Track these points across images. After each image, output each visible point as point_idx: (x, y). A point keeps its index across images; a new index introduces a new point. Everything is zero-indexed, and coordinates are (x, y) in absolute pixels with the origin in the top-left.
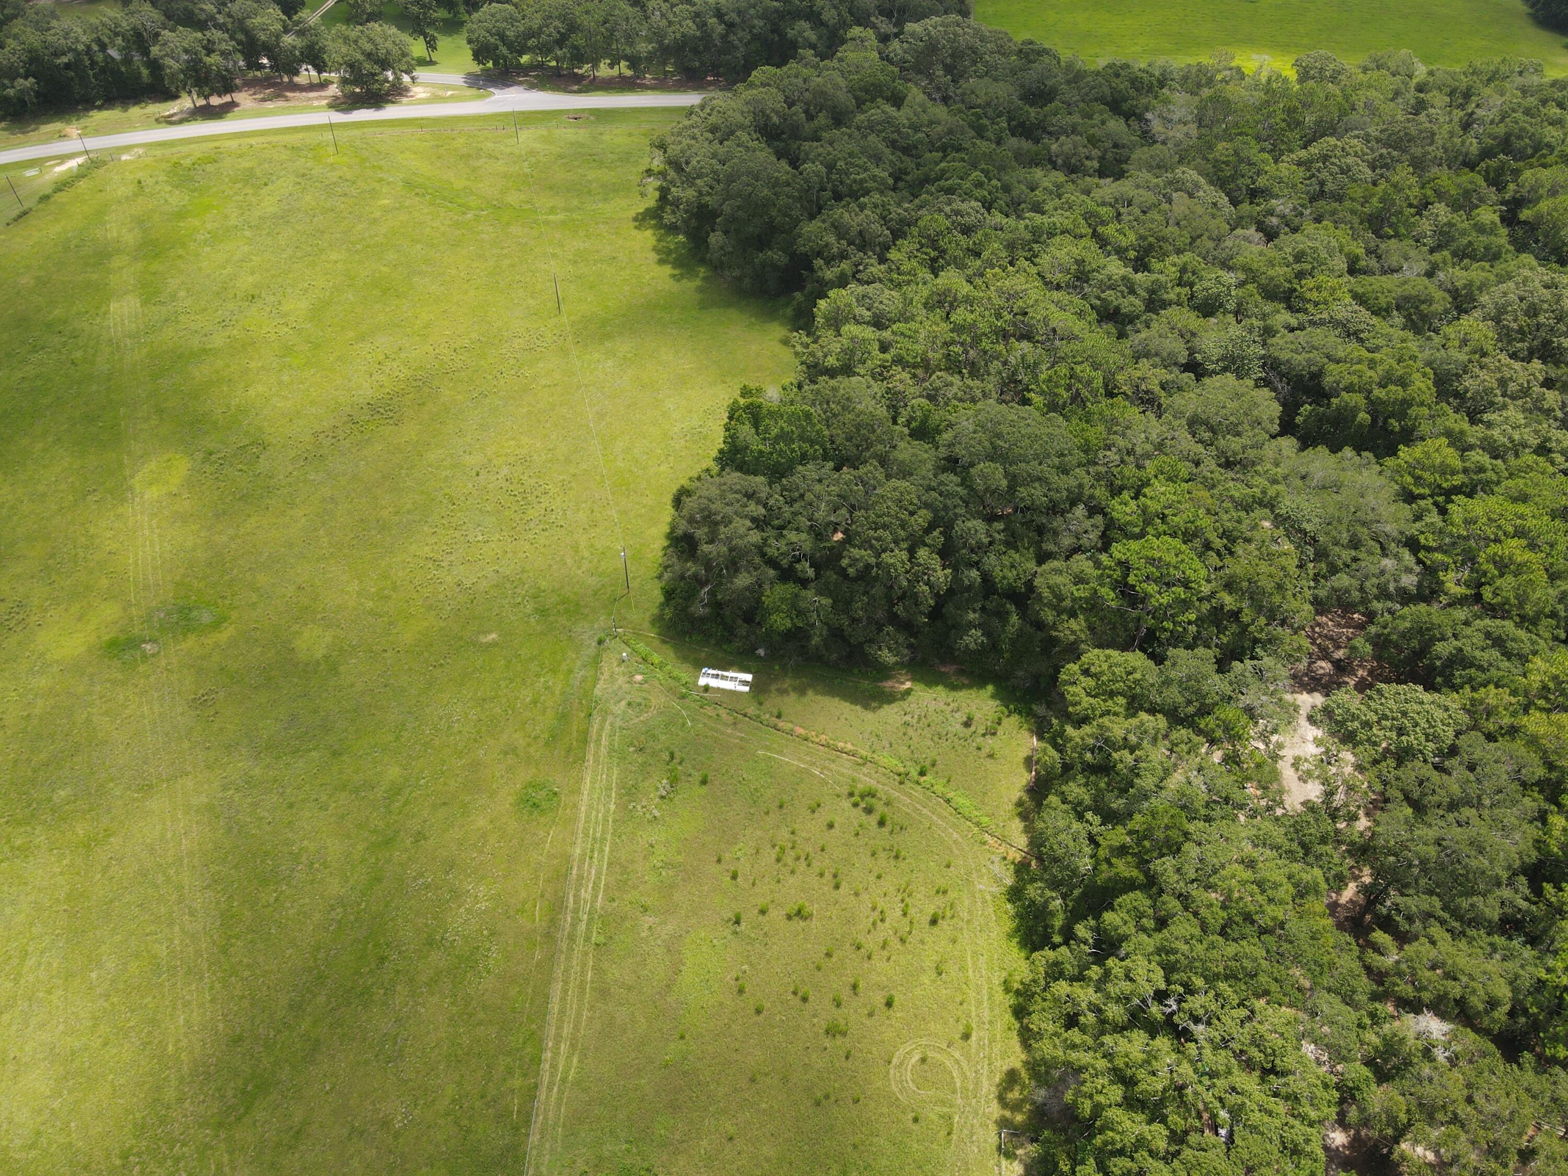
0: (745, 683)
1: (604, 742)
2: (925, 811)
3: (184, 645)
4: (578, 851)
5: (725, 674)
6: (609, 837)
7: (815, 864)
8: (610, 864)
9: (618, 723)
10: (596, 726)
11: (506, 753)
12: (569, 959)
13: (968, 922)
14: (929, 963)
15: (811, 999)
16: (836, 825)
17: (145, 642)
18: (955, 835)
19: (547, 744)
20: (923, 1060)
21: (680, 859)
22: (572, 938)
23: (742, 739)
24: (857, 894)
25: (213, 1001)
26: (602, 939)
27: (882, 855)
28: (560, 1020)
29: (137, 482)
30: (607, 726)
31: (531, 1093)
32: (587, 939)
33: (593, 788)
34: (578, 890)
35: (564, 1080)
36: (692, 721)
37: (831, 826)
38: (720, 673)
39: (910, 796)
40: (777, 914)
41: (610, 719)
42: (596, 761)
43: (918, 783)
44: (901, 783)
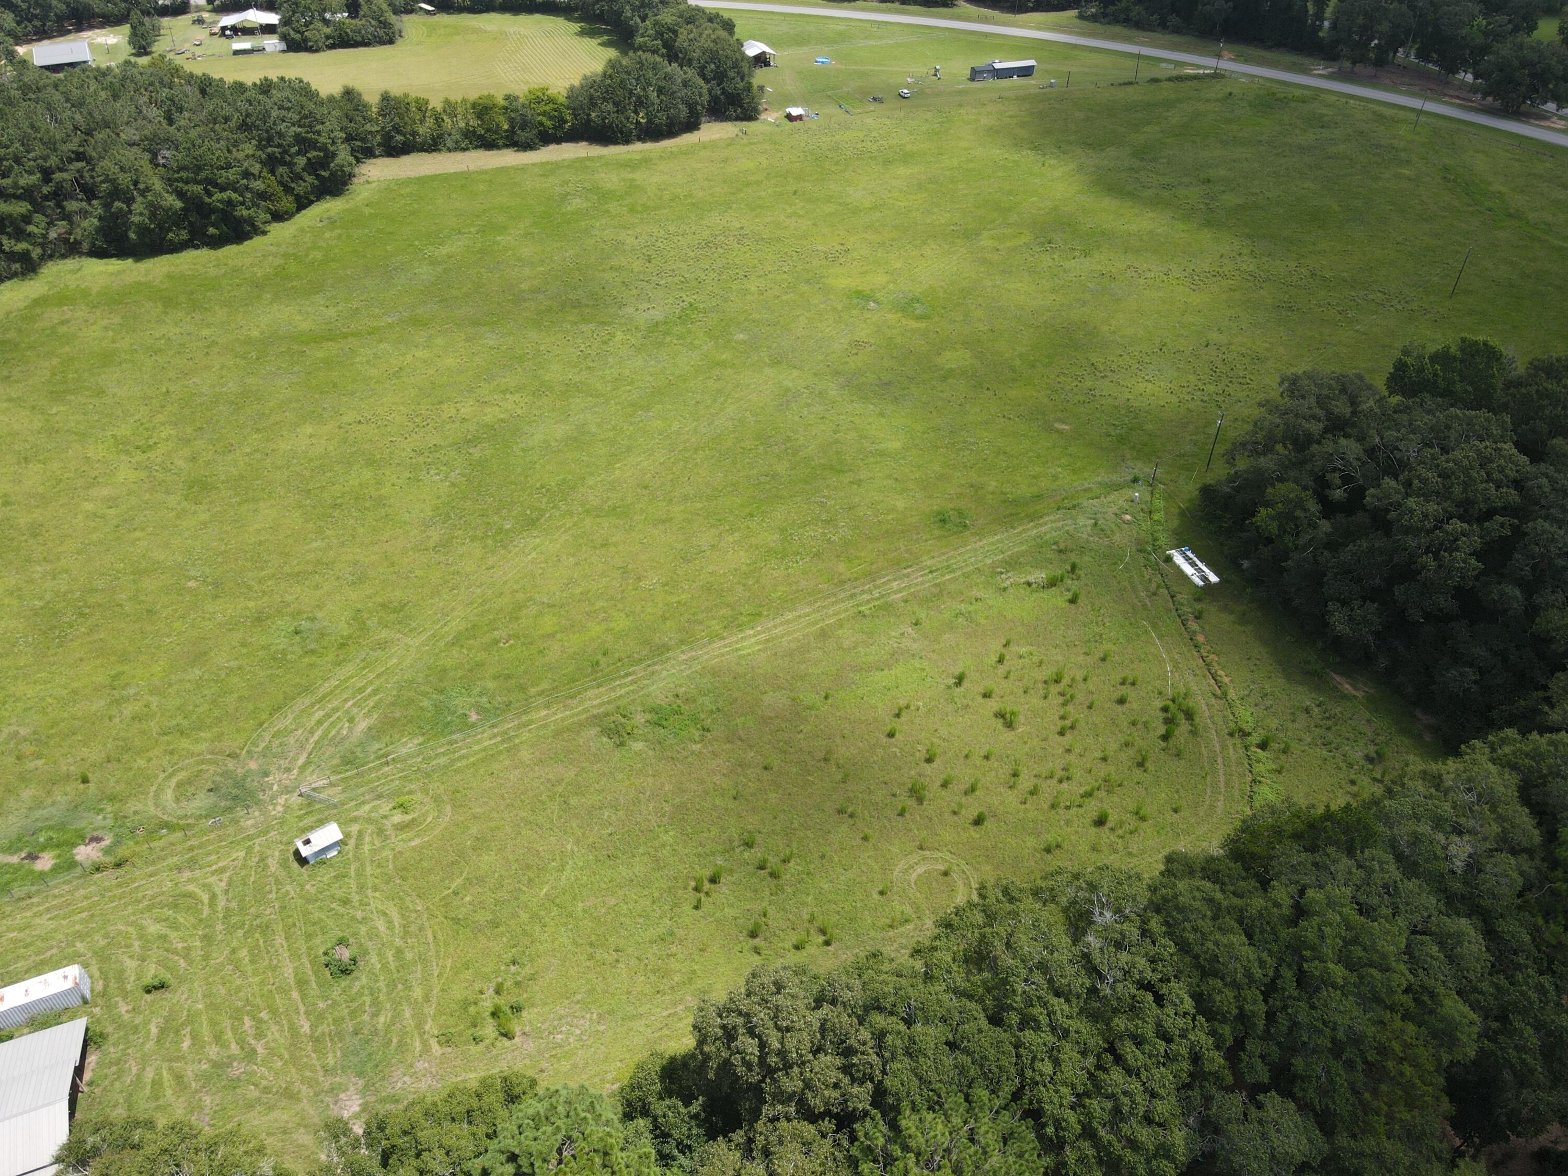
0: (1205, 578)
1: (1043, 529)
2: (1220, 766)
3: (890, 316)
4: (929, 563)
5: (1198, 563)
6: (958, 573)
7: (1070, 708)
8: (937, 585)
9: (1071, 528)
10: (1052, 517)
11: (972, 486)
12: (833, 604)
13: (1130, 854)
14: (1051, 837)
15: (934, 765)
16: (1127, 705)
17: (874, 301)
18: (1220, 804)
19: (1004, 501)
20: (946, 874)
21: (983, 621)
22: (853, 596)
23: (1144, 605)
24: (1068, 751)
25: (661, 464)
26: (867, 612)
27: (1131, 752)
28: (781, 624)
29: (986, 234)
30: (1060, 524)
31: (715, 637)
32: (861, 605)
33: (993, 544)
34: (895, 580)
35: (738, 650)
36: (1125, 568)
37: (1121, 701)
38: (1195, 559)
39: (1224, 747)
40: (994, 705)
41: (1070, 522)
42: (1020, 533)
43: (1246, 748)
44: (1231, 735)
